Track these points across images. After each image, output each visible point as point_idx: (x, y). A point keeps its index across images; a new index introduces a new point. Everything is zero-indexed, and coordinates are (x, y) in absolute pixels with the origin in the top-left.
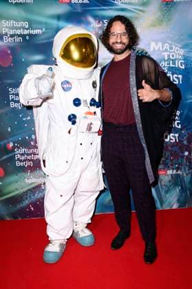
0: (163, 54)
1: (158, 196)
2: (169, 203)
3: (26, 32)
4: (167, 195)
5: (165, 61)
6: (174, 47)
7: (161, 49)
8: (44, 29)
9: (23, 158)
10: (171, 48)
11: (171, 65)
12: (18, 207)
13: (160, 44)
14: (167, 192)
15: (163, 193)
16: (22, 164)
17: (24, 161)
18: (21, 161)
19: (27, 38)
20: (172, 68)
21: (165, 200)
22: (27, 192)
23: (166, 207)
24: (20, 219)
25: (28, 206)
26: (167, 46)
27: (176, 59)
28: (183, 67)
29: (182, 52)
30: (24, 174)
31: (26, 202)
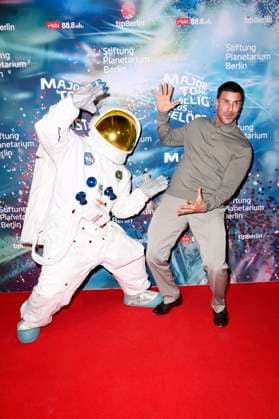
0: (181, 88)
1: (180, 269)
2: (196, 278)
3: (8, 65)
4: (193, 268)
5: (183, 97)
6: (194, 80)
7: (177, 82)
8: (29, 61)
9: (9, 219)
10: (191, 81)
11: (192, 103)
12: (6, 277)
13: (176, 76)
14: (192, 264)
15: (187, 266)
16: (8, 225)
17: (11, 221)
18: (7, 222)
19: (9, 72)
20: (193, 106)
21: (189, 273)
22: (15, 259)
23: (192, 283)
24: (9, 292)
25: (18, 277)
26: (185, 79)
27: (197, 95)
28: (208, 105)
29: (205, 86)
30: (10, 237)
31: (15, 272)
